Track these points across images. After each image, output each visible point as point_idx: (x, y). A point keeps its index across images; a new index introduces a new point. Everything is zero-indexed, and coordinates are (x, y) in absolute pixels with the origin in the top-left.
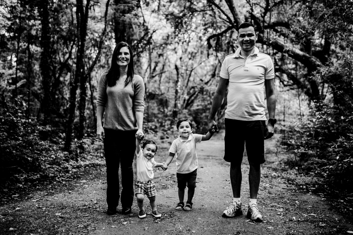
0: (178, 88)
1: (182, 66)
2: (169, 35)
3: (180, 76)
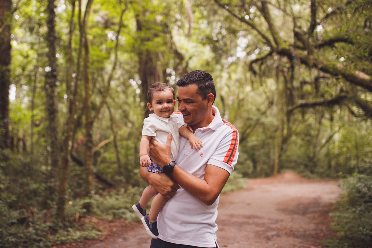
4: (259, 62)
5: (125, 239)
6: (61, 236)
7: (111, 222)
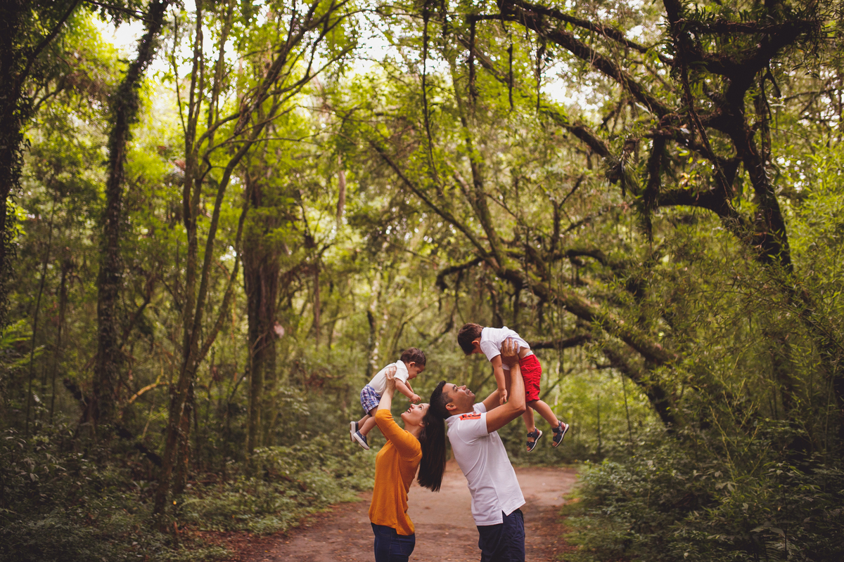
0: (373, 362)
1: (383, 314)
2: (356, 253)
3: (377, 334)
4: (456, 274)
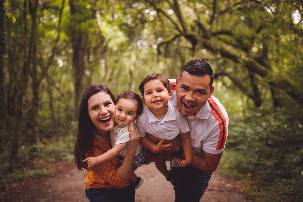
4: (165, 45)
5: (72, 175)
6: (17, 174)
7: (54, 163)
